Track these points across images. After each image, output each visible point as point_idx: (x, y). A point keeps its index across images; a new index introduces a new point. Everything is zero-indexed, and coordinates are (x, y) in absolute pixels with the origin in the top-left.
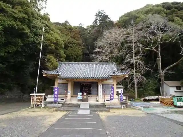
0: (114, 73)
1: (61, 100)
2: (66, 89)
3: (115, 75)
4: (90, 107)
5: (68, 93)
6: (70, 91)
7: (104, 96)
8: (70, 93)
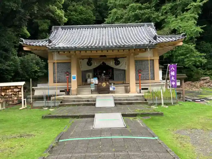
0: (155, 38)
1: (61, 91)
2: (67, 72)
3: (159, 41)
4: (116, 104)
5: (72, 80)
6: (75, 75)
7: (138, 82)
8: (76, 80)
